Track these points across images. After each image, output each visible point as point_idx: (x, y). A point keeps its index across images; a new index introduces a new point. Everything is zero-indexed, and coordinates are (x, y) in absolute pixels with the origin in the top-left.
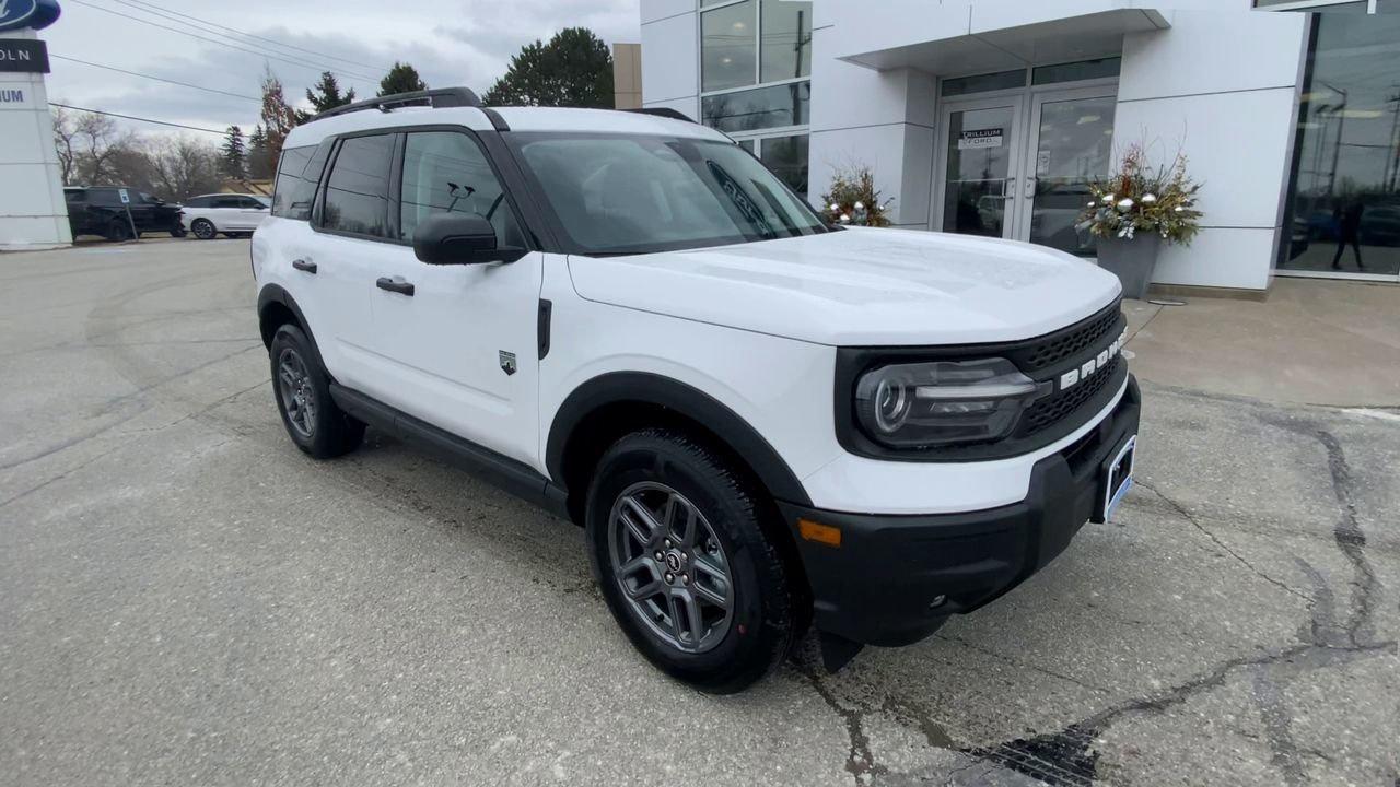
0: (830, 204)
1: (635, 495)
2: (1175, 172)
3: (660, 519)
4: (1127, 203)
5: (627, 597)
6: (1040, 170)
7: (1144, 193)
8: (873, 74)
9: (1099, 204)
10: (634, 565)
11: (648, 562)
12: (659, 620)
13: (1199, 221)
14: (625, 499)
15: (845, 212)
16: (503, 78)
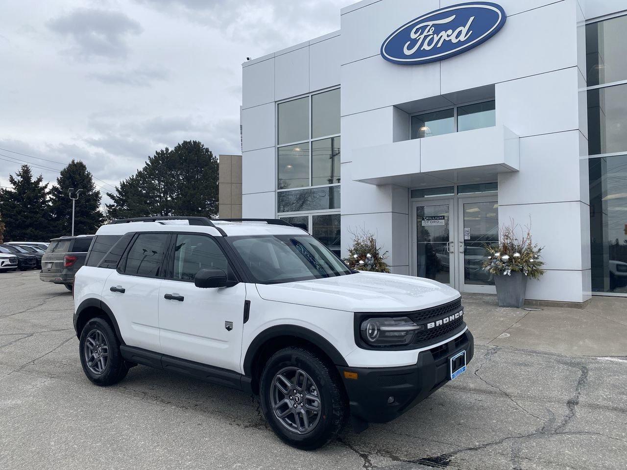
0: (353, 254)
1: (282, 374)
2: (528, 242)
3: (292, 382)
4: (506, 257)
5: (278, 418)
6: (466, 238)
7: (514, 252)
8: (374, 187)
9: (494, 258)
10: (279, 404)
11: (287, 401)
12: (291, 425)
13: (542, 267)
14: (278, 376)
15: (361, 259)
16: (142, 170)
